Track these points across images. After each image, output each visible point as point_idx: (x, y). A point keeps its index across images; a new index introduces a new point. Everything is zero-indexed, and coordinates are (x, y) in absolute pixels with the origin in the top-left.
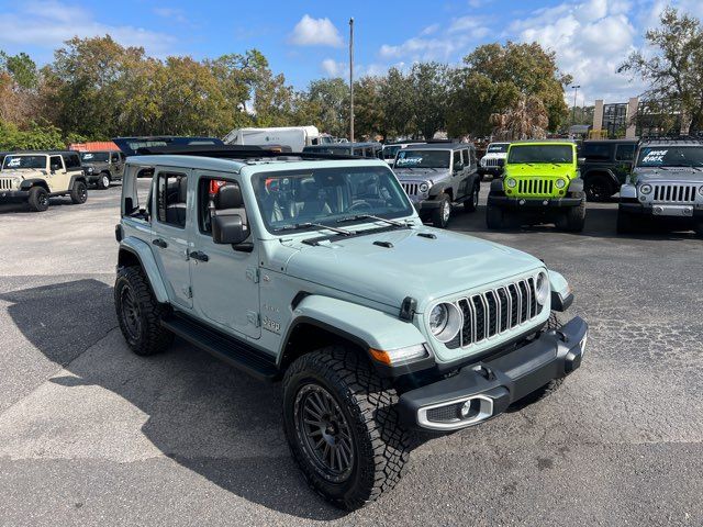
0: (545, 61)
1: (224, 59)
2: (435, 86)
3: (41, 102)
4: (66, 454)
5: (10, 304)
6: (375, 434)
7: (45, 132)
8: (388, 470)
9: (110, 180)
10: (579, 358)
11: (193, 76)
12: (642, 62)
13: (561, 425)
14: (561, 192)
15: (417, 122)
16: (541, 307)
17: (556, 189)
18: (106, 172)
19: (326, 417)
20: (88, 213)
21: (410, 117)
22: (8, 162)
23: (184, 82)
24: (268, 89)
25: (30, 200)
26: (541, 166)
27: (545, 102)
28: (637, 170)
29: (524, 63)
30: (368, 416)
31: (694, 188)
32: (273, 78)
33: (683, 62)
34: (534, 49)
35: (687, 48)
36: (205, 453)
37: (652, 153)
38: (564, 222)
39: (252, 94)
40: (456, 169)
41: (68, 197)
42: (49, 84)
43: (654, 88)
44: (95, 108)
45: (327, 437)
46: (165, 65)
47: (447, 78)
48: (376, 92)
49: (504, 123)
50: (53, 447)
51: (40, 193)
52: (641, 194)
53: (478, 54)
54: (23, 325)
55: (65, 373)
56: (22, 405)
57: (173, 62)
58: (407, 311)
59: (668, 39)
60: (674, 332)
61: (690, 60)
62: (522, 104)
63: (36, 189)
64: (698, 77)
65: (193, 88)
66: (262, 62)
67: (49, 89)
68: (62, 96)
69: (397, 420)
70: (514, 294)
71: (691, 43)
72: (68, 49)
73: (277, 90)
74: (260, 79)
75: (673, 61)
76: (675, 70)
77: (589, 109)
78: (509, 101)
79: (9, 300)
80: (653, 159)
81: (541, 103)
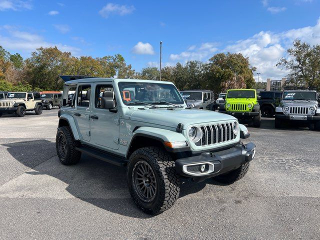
0: (244, 61)
1: (105, 58)
2: (197, 71)
3: (24, 74)
4: (34, 196)
5: (8, 147)
6: (166, 177)
7: (25, 87)
8: (171, 193)
9: (53, 106)
10: (251, 155)
11: (91, 65)
12: (286, 62)
13: (246, 190)
14: (250, 110)
15: (188, 86)
16: (235, 136)
17: (248, 108)
18: (51, 102)
19: (146, 176)
20: (43, 117)
21: (186, 83)
22: (9, 95)
23: (88, 67)
24: (124, 71)
25: (17, 112)
26: (241, 99)
27: (244, 78)
28: (282, 101)
29: (235, 61)
30: (163, 169)
31: (307, 108)
32: (126, 66)
33: (304, 62)
34: (240, 56)
35: (305, 56)
36: (93, 197)
37: (289, 94)
38: (252, 124)
39: (117, 73)
40: (205, 100)
41: (34, 112)
42: (28, 67)
43: (292, 73)
44: (47, 77)
45: (145, 184)
46: (79, 60)
47: (202, 68)
48: (171, 73)
49: (227, 86)
50: (27, 194)
51: (22, 109)
52: (284, 111)
53: (215, 57)
54: (14, 155)
55: (32, 170)
56: (14, 180)
57: (83, 59)
58: (179, 129)
59: (297, 52)
60: (297, 161)
61: (307, 61)
62: (235, 78)
63: (21, 107)
64: (311, 69)
65: (91, 70)
66: (122, 59)
67: (28, 69)
68: (33, 72)
69: (175, 172)
70: (224, 128)
71: (307, 54)
72: (38, 52)
73: (128, 71)
74: (121, 67)
75: (300, 62)
76: (300, 66)
77: (265, 83)
78: (229, 77)
79: (8, 146)
80: (289, 97)
81: (243, 78)
